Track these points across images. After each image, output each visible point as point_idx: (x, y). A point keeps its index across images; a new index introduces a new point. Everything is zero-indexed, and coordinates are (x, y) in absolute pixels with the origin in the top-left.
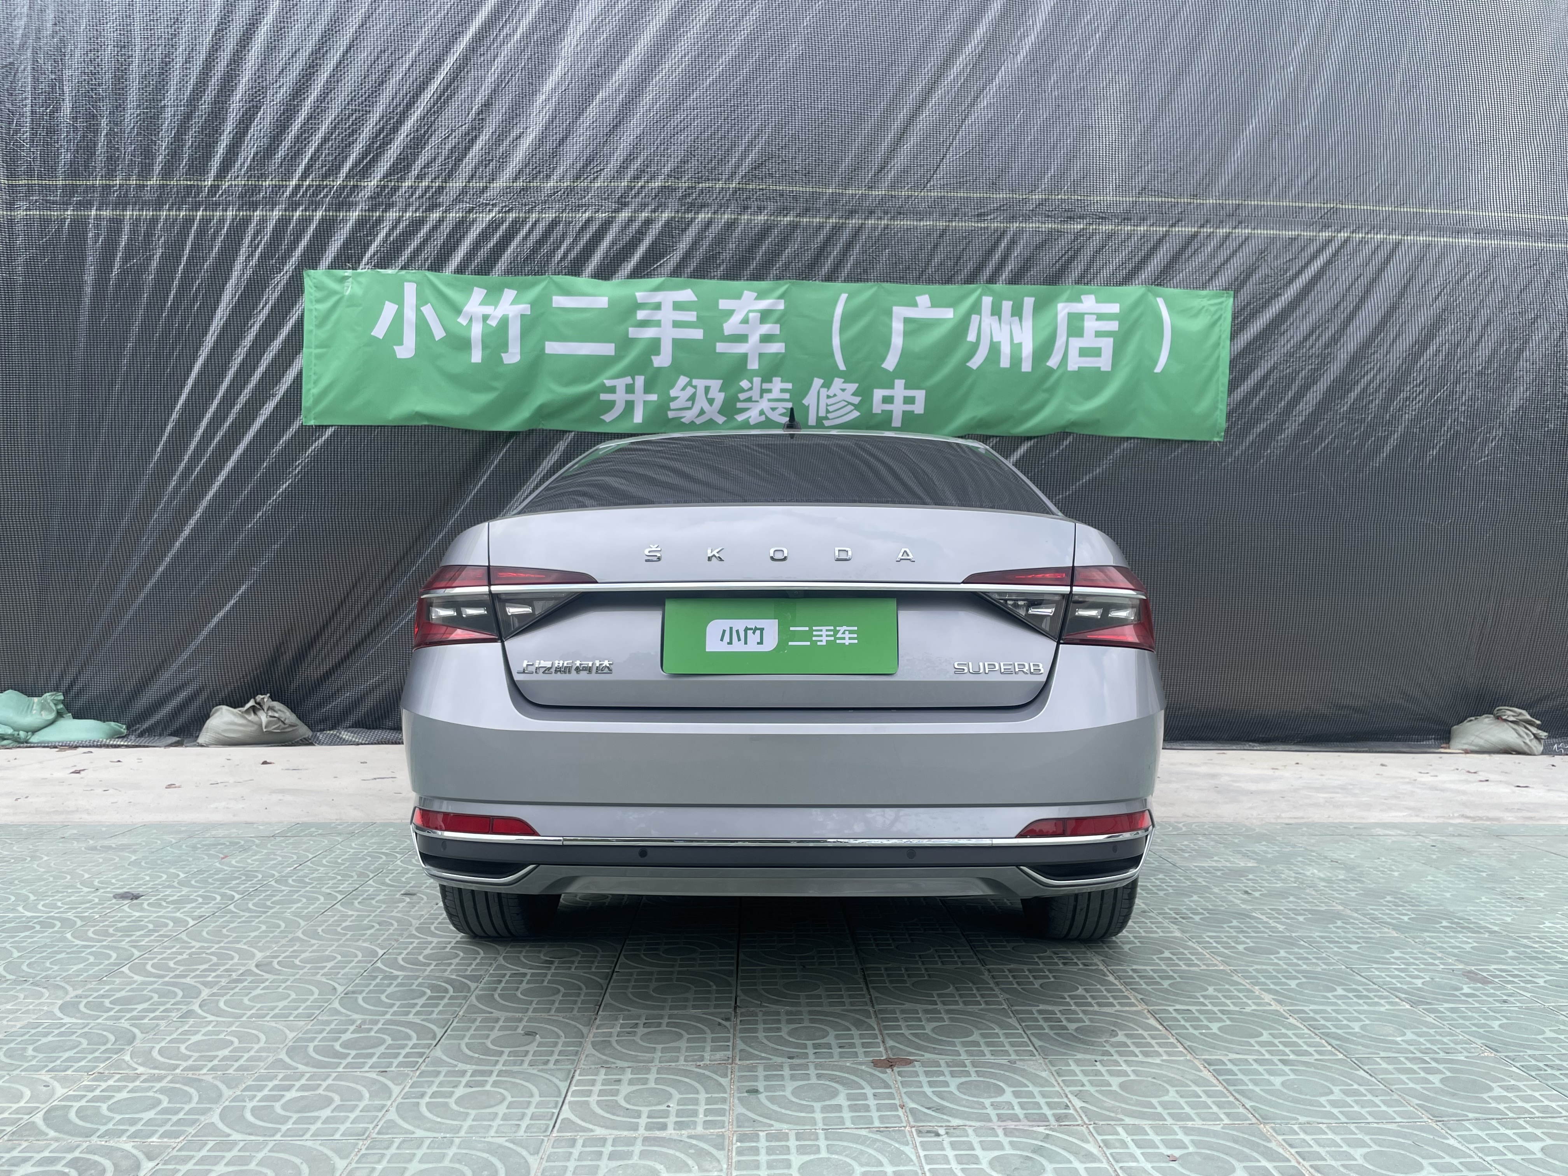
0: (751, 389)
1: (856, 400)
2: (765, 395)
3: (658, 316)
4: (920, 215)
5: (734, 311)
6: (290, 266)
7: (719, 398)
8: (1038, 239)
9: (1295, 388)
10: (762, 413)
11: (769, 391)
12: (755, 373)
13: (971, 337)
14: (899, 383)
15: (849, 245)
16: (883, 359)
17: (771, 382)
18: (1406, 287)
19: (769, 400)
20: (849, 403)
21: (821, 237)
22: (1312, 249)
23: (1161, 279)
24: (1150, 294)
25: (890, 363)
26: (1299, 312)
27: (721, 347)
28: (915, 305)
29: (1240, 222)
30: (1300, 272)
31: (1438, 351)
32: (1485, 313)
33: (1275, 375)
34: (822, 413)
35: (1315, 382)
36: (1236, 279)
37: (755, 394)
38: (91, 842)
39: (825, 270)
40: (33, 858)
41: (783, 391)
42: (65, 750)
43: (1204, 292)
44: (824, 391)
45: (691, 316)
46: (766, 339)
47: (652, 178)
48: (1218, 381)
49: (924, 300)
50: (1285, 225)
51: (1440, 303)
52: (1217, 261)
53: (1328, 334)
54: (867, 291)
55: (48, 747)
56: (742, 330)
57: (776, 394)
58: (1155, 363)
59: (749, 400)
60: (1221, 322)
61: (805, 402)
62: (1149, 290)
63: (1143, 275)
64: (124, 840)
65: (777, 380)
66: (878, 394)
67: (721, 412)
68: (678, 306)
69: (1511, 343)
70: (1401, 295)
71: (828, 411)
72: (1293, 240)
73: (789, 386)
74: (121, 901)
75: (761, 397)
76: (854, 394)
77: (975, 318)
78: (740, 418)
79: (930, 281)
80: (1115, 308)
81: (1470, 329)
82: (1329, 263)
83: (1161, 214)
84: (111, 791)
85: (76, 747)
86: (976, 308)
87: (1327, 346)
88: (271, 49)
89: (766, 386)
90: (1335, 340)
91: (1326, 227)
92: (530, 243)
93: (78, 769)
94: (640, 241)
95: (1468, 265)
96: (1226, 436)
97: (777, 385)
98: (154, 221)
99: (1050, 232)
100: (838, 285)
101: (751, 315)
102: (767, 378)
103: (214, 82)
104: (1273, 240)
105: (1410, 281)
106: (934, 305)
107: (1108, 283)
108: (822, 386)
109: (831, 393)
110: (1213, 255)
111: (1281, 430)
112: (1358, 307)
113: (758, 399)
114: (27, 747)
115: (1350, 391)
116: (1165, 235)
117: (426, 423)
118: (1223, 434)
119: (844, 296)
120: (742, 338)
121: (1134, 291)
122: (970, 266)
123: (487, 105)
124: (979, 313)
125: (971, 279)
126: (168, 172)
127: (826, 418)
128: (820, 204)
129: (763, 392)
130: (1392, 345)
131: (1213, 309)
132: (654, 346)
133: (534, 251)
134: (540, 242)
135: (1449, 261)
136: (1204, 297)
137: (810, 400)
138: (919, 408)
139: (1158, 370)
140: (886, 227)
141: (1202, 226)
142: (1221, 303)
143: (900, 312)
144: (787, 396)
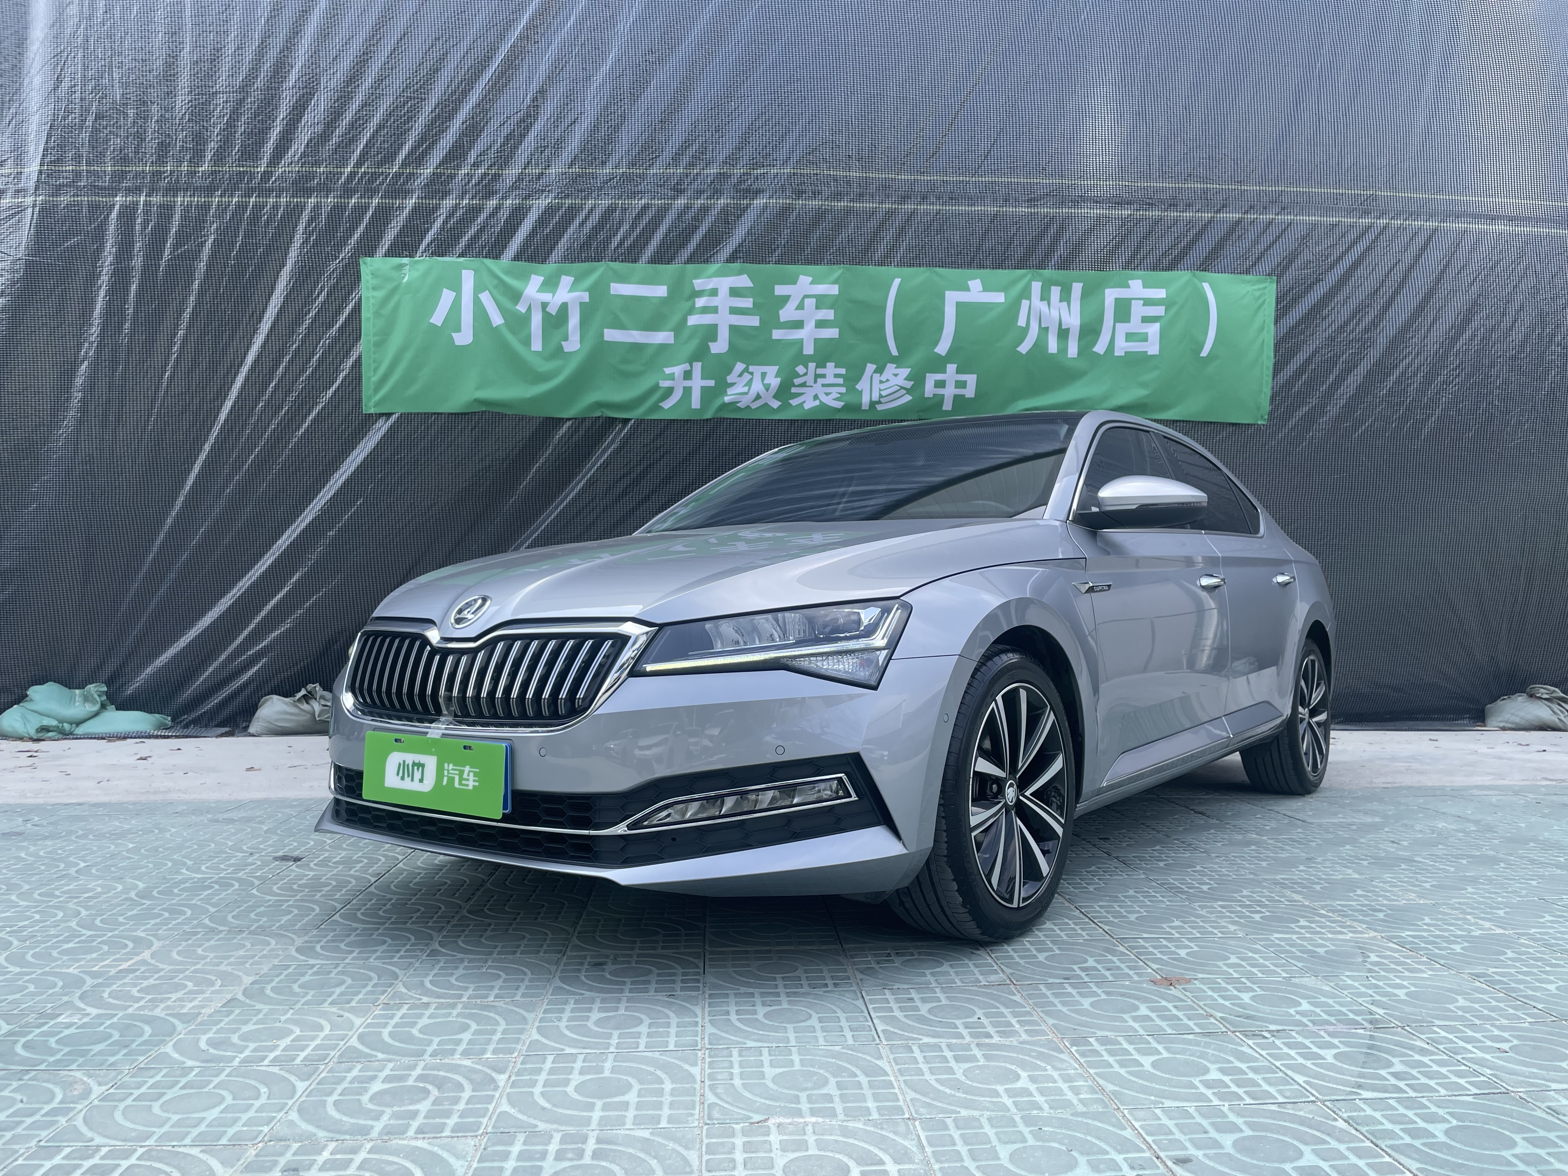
0: (806, 374)
1: (909, 384)
2: (818, 380)
3: (715, 302)
4: (971, 200)
5: (789, 296)
6: (346, 252)
7: (774, 382)
8: (1086, 226)
9: (1336, 372)
10: (816, 397)
11: (823, 376)
12: (810, 358)
13: (1022, 322)
14: (951, 368)
15: (902, 231)
16: (936, 343)
17: (825, 367)
18: (1443, 272)
19: (823, 385)
20: (902, 388)
21: (873, 223)
22: (1351, 236)
23: (1205, 265)
24: (1195, 280)
25: (942, 348)
26: (1340, 298)
27: (777, 334)
28: (967, 289)
29: (1283, 209)
30: (1340, 258)
31: (1474, 336)
32: (1519, 299)
33: (1318, 358)
34: (875, 397)
35: (1355, 366)
36: (1279, 264)
37: (809, 379)
38: (209, 816)
39: (877, 256)
40: (161, 831)
41: (836, 376)
42: (115, 741)
43: (1248, 277)
44: (877, 377)
45: (747, 303)
46: (821, 324)
47: (708, 165)
48: (1263, 363)
49: (975, 285)
50: (1327, 211)
51: (1475, 289)
52: (1261, 247)
53: (1368, 319)
54: (920, 275)
55: (95, 738)
56: (797, 316)
57: (830, 379)
58: (1202, 347)
59: (804, 385)
60: (1266, 306)
61: (859, 387)
62: (1194, 276)
63: (1188, 260)
64: (243, 814)
65: (830, 365)
66: (931, 379)
67: (776, 397)
68: (735, 292)
69: (1543, 329)
70: (1439, 280)
71: (881, 396)
72: (1334, 226)
73: (843, 371)
74: (284, 863)
75: (815, 382)
76: (908, 379)
77: (1025, 303)
78: (794, 402)
79: (981, 266)
80: (1161, 294)
81: (1504, 314)
82: (1368, 249)
83: (1206, 200)
84: (190, 774)
85: (125, 738)
86: (1026, 294)
87: (1366, 330)
88: (324, 35)
89: (820, 371)
90: (1374, 324)
91: (1366, 213)
92: (587, 229)
93: (144, 756)
94: (696, 228)
95: (1501, 252)
96: (1270, 420)
97: (831, 369)
98: (206, 207)
99: (1098, 218)
100: (892, 270)
101: (807, 301)
102: (821, 364)
103: (267, 66)
104: (1314, 226)
105: (1447, 266)
106: (986, 289)
107: (1155, 268)
108: (875, 372)
109: (883, 378)
110: (1256, 242)
111: (1323, 413)
112: (1397, 292)
113: (812, 384)
114: (73, 739)
115: (1389, 374)
116: (1210, 222)
117: (484, 409)
118: (1266, 417)
119: (897, 281)
120: (798, 325)
121: (1181, 277)
122: (1020, 251)
123: (542, 92)
124: (1029, 298)
125: (1021, 265)
126: (219, 158)
127: (879, 402)
128: (872, 188)
129: (817, 376)
130: (1429, 330)
131: (1257, 294)
132: (711, 332)
133: (590, 237)
134: (596, 229)
135: (1484, 248)
136: (1249, 282)
137: (863, 385)
138: (970, 392)
139: (1204, 354)
140: (938, 213)
141: (1246, 212)
142: (1265, 288)
143: (952, 298)
144: (840, 381)
